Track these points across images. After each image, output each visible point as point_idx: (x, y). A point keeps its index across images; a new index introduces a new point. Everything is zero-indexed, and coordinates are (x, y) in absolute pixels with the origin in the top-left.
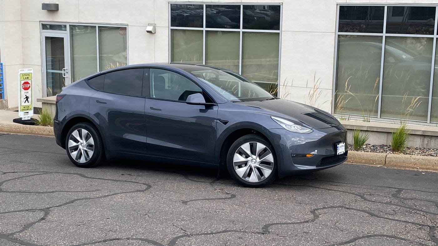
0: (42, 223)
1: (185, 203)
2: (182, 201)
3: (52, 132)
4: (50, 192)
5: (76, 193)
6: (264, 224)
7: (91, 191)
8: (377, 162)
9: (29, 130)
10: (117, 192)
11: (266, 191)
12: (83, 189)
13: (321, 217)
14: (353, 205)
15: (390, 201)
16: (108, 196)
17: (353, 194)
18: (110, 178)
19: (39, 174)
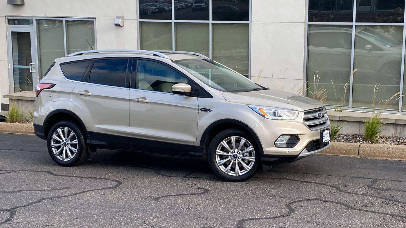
0: (7, 225)
1: (156, 199)
2: (153, 197)
3: (19, 128)
4: (16, 192)
5: (43, 191)
6: (239, 220)
7: (59, 189)
8: (350, 152)
10: (87, 190)
11: (240, 184)
12: (51, 188)
13: (297, 211)
14: (329, 198)
15: (365, 193)
16: (76, 194)
17: (328, 185)
18: (79, 175)
19: (5, 173)
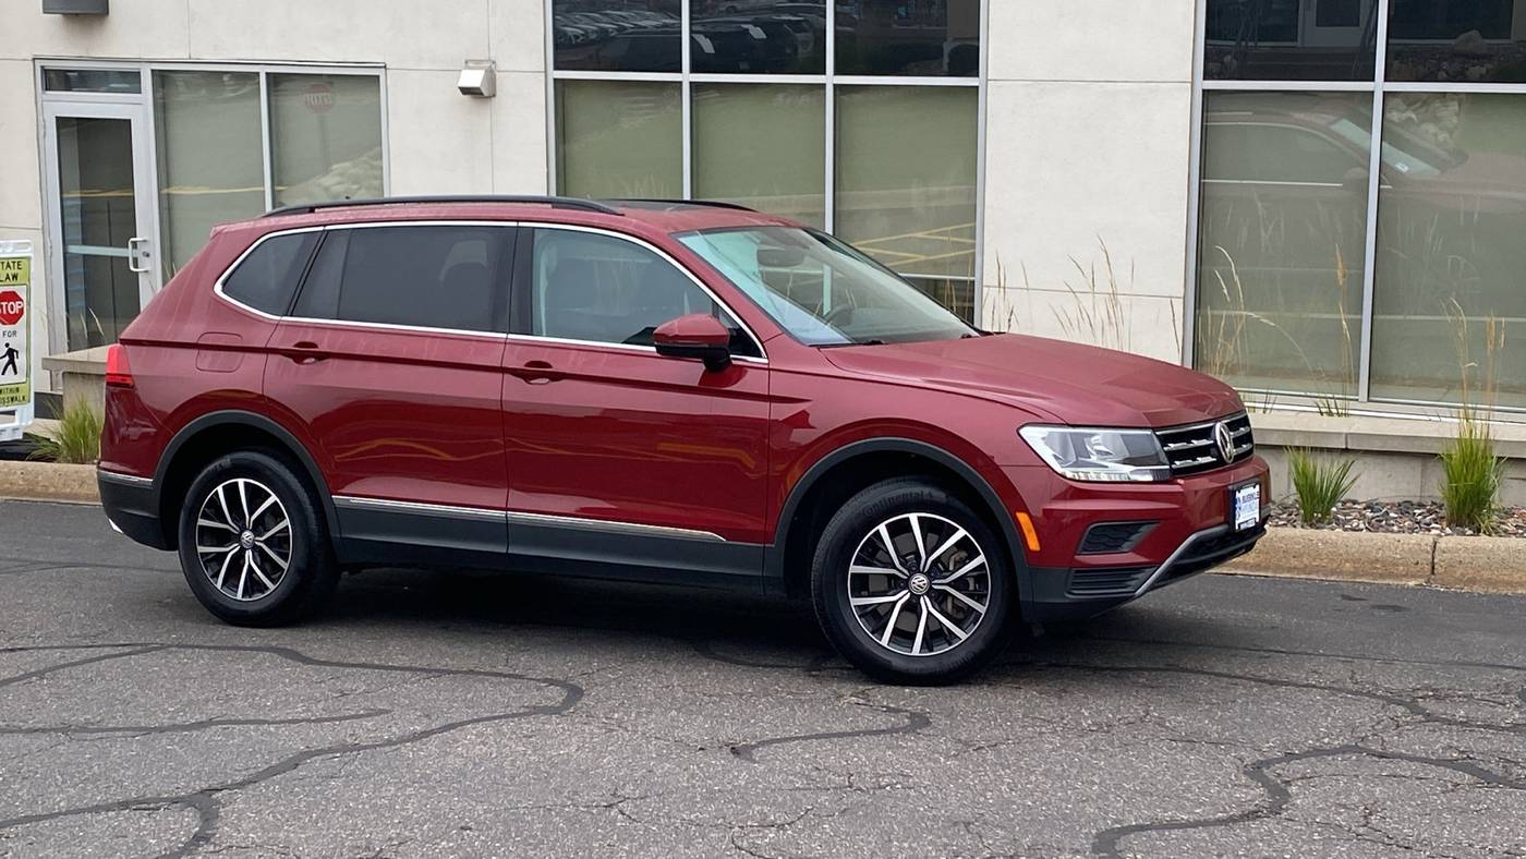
1: (742, 752)
2: (727, 744)
4: (188, 728)
5: (293, 726)
6: (1094, 832)
7: (352, 717)
8: (1401, 568)
9: (21, 482)
10: (456, 718)
12: (318, 710)
13: (1297, 795)
14: (1394, 742)
16: (426, 734)
17: (1372, 695)
18: (404, 661)
19: (116, 656)
